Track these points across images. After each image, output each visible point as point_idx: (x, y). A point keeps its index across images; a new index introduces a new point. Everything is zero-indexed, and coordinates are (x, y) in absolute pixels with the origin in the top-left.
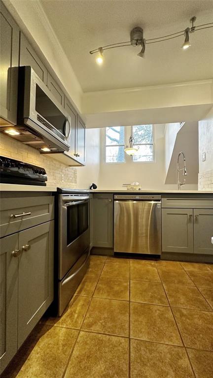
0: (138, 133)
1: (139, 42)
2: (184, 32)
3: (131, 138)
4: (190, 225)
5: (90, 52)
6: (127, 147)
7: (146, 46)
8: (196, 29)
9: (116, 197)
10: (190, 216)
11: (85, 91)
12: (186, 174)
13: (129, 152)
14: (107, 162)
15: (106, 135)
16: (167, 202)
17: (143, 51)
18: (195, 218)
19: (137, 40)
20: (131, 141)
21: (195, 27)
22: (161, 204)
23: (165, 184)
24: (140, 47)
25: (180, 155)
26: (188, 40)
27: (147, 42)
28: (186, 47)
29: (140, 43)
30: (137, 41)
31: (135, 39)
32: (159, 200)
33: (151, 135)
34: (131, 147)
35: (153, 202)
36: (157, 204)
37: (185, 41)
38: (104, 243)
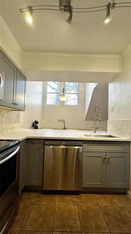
0: (70, 85)
1: (67, 8)
2: (105, 7)
3: (64, 89)
4: (104, 165)
5: (20, 10)
6: (61, 95)
7: (73, 14)
8: (116, 5)
9: (47, 142)
10: (104, 159)
11: (25, 50)
12: (100, 122)
13: (62, 99)
14: (47, 104)
15: (47, 85)
16: (87, 147)
17: (70, 18)
18: (107, 159)
19: (65, 6)
20: (64, 91)
21: (115, 3)
22: (83, 149)
23: (85, 120)
24: (68, 14)
25: (96, 107)
26: (109, 15)
27: (74, 10)
28: (107, 21)
29: (68, 10)
30: (65, 8)
31: (64, 4)
32: (81, 146)
33: (77, 86)
34: (63, 96)
35: (77, 147)
36: (79, 149)
37: (107, 15)
38: (35, 182)
